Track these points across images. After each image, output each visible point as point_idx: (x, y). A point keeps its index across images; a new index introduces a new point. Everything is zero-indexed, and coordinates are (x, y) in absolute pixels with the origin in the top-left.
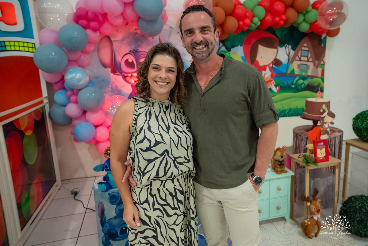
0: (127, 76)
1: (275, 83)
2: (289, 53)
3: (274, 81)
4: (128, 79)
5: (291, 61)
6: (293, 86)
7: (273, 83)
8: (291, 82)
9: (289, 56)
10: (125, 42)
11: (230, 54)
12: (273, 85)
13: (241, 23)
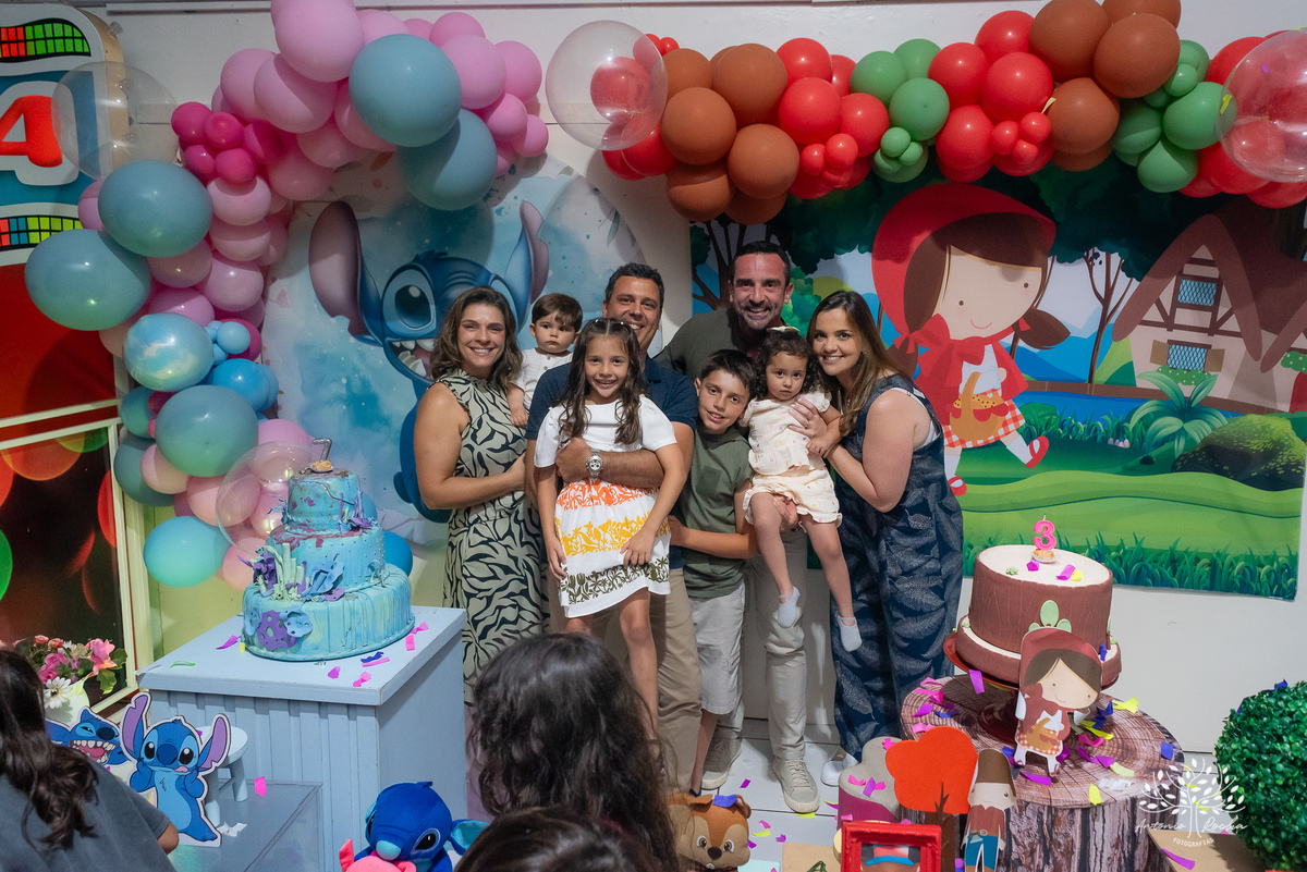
0: (403, 349)
1: (1022, 422)
2: (1109, 290)
3: (1018, 412)
4: (405, 358)
5: (1113, 325)
6: (1125, 444)
7: (1015, 419)
8: (1112, 424)
9: (1105, 301)
10: (399, 223)
11: (810, 281)
12: (1011, 427)
13: (815, 153)
